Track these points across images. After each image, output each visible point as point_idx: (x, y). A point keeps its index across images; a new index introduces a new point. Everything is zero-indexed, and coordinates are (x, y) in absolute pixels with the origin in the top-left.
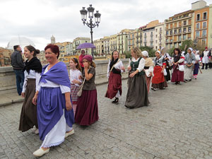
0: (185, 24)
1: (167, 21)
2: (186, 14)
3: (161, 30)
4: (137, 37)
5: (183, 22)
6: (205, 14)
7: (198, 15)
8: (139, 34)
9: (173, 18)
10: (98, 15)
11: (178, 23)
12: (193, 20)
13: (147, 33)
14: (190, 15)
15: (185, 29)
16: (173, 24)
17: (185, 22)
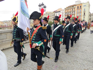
0: (73, 10)
1: (65, 9)
2: (73, 6)
3: (63, 13)
4: (53, 15)
5: (72, 9)
6: (81, 6)
7: (78, 7)
8: (54, 14)
9: (68, 7)
10: (45, 7)
11: (70, 10)
12: (76, 9)
13: (57, 14)
14: (75, 6)
15: (73, 12)
16: (68, 10)
17: (73, 9)
